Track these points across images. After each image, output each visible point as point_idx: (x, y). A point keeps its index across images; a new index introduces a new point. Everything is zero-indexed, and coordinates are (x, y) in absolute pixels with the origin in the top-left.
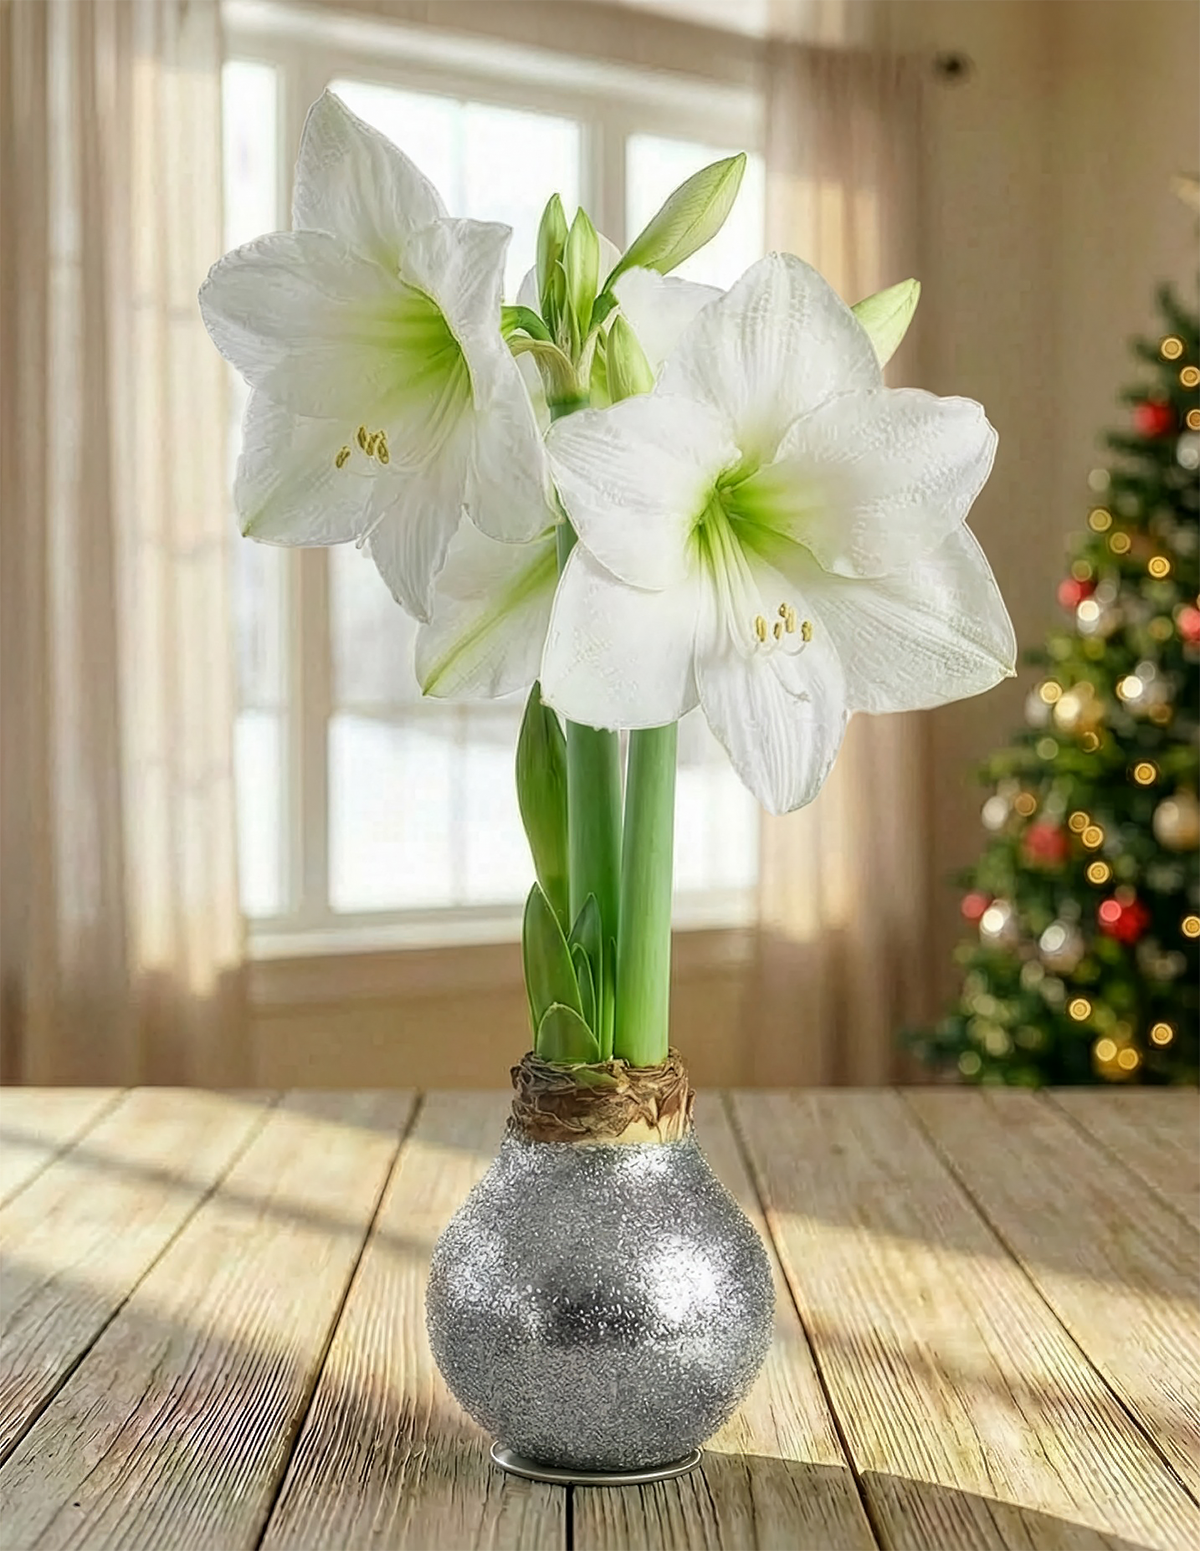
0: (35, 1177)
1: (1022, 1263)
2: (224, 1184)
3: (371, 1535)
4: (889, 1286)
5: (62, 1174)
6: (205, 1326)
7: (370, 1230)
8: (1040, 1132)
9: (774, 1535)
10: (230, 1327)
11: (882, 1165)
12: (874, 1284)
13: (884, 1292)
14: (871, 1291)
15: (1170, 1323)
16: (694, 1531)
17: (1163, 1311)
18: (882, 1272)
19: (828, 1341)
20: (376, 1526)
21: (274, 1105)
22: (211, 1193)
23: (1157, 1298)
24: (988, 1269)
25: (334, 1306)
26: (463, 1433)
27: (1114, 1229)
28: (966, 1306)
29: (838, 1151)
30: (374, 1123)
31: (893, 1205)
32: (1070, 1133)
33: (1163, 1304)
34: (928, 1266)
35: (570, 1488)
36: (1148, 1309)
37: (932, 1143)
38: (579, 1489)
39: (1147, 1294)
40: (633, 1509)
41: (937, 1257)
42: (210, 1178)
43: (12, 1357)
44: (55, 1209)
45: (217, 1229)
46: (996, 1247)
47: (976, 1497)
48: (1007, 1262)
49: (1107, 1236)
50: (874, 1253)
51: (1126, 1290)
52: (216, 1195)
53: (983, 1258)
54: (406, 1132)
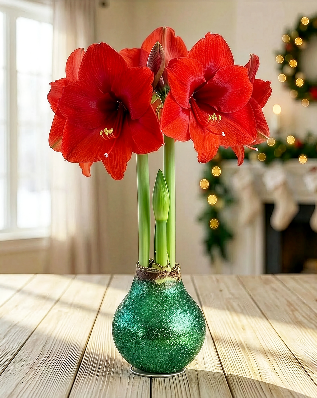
0: (11, 297)
1: (268, 319)
2: (61, 299)
3: (99, 391)
4: (234, 325)
5: (18, 297)
6: (56, 336)
7: (99, 312)
8: (274, 286)
9: (204, 390)
10: (62, 336)
11: (233, 294)
12: (230, 325)
13: (233, 327)
14: (229, 327)
15: (307, 335)
16: (183, 389)
17: (306, 333)
18: (232, 322)
19: (218, 340)
20: (100, 388)
21: (74, 278)
22: (57, 301)
23: (304, 329)
24: (260, 321)
25: (89, 331)
26: (123, 364)
27: (292, 311)
28: (254, 331)
29: (221, 291)
30: (100, 283)
31: (235, 305)
32: (281, 286)
33: (305, 330)
34: (244, 320)
35: (151, 378)
36: (302, 332)
37: (245, 289)
38: (153, 379)
39: (301, 328)
40: (167, 384)
41: (247, 319)
42: (57, 298)
43: (5, 345)
44: (16, 306)
45: (59, 311)
46: (262, 315)
47: (257, 381)
48: (265, 319)
49: (291, 313)
50: (230, 317)
51: (296, 327)
52: (59, 302)
53: (259, 319)
54: (108, 285)
